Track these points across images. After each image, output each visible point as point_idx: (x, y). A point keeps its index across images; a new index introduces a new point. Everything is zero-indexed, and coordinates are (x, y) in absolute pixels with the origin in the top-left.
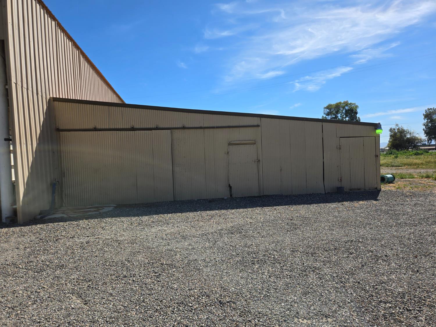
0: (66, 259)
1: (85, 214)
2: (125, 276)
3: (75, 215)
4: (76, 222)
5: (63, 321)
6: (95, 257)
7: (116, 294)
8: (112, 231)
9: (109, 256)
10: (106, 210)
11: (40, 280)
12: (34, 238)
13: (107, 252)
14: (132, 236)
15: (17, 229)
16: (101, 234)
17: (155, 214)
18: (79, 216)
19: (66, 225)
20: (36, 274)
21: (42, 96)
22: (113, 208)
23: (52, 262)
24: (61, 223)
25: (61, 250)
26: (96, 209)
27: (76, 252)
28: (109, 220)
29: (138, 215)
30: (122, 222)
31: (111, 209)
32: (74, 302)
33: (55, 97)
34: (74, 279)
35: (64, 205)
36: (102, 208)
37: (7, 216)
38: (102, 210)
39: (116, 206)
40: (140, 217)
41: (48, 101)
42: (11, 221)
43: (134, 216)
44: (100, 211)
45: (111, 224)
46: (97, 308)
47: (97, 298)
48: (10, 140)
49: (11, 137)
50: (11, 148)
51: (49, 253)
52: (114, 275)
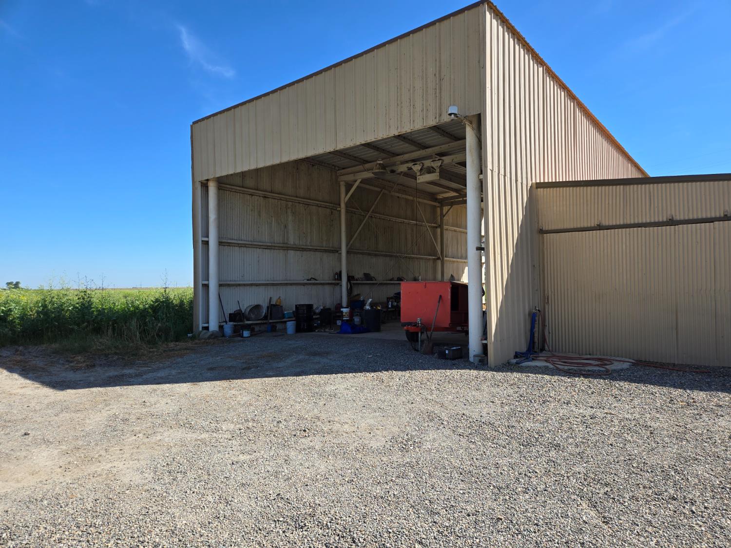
0: (561, 436)
1: (582, 368)
2: (674, 497)
3: (566, 368)
4: (568, 378)
5: (572, 537)
6: (610, 446)
7: (660, 526)
8: (634, 407)
9: (636, 451)
10: (617, 366)
11: (529, 459)
12: (512, 391)
13: (631, 442)
14: (677, 425)
15: (489, 374)
16: (615, 407)
17: (723, 391)
18: (572, 369)
19: (555, 382)
20: (522, 447)
21: (522, 183)
22: (630, 365)
23: (542, 436)
24: (547, 377)
25: (552, 419)
26: (599, 363)
27: (577, 429)
28: (625, 385)
29: (682, 386)
30: (652, 394)
31: (626, 366)
32: (586, 512)
33: (538, 182)
34: (579, 473)
35: (546, 348)
36: (610, 363)
37: (475, 353)
38: (610, 366)
39: (633, 361)
40: (688, 391)
41: (529, 189)
42: (480, 361)
43: (675, 386)
44: (607, 367)
45: (630, 394)
46: (627, 537)
47: (625, 519)
48: (483, 249)
49: (483, 246)
50: (483, 260)
51: (535, 420)
52: (650, 488)
